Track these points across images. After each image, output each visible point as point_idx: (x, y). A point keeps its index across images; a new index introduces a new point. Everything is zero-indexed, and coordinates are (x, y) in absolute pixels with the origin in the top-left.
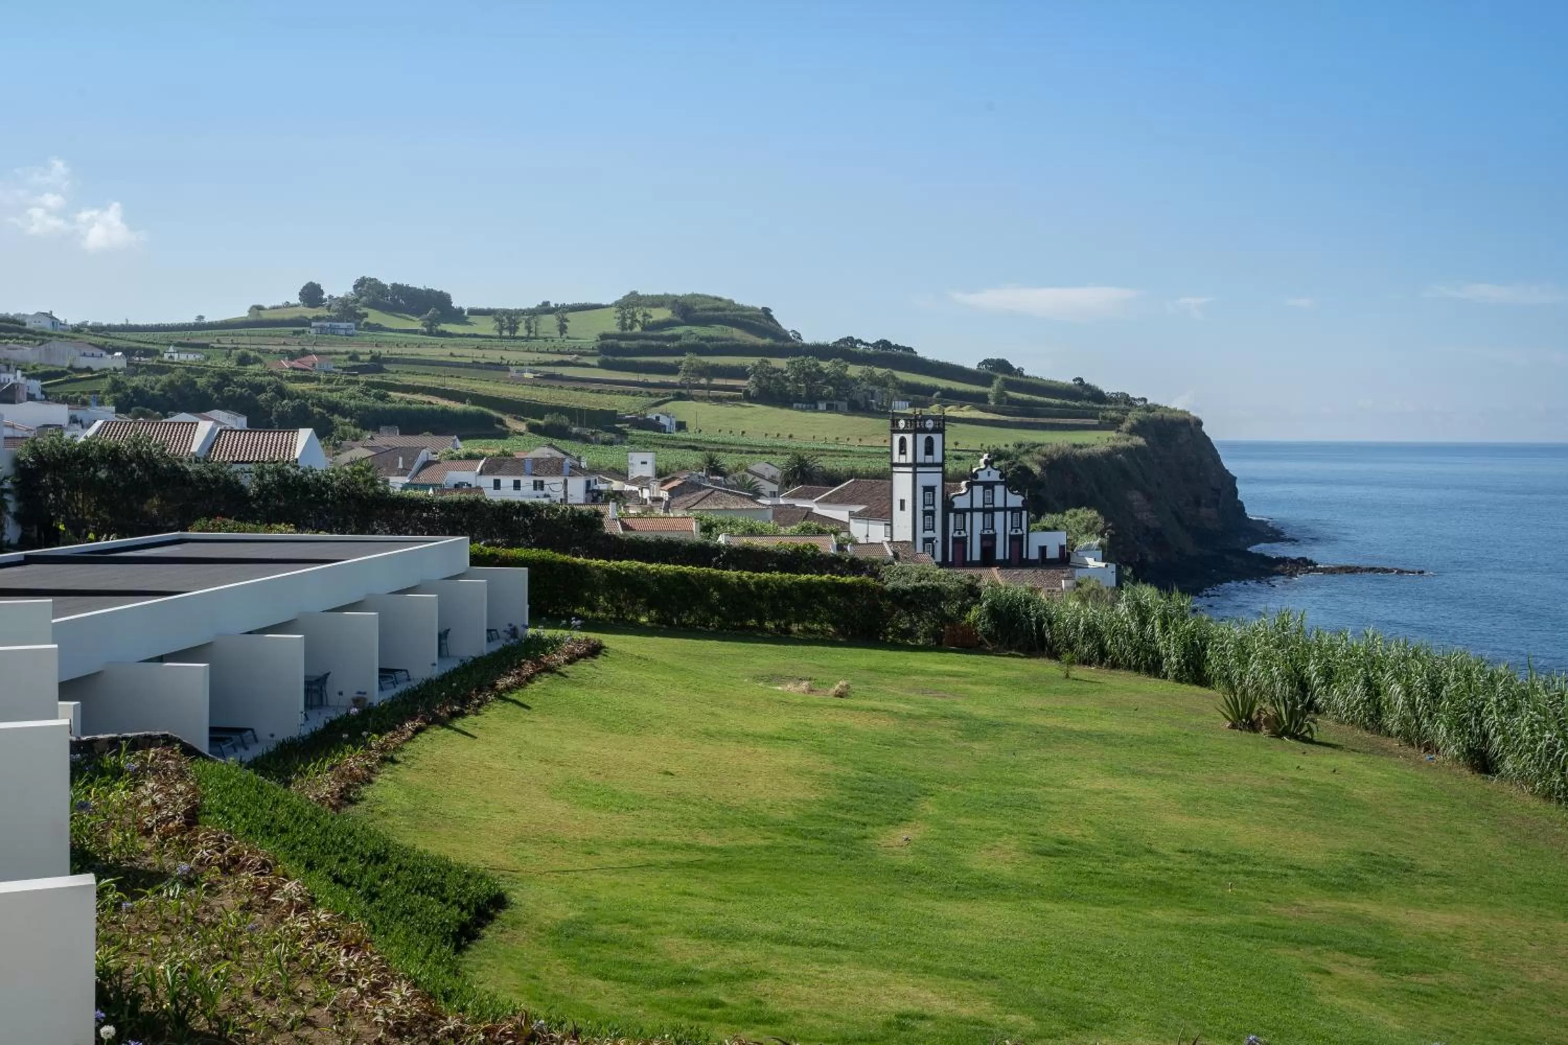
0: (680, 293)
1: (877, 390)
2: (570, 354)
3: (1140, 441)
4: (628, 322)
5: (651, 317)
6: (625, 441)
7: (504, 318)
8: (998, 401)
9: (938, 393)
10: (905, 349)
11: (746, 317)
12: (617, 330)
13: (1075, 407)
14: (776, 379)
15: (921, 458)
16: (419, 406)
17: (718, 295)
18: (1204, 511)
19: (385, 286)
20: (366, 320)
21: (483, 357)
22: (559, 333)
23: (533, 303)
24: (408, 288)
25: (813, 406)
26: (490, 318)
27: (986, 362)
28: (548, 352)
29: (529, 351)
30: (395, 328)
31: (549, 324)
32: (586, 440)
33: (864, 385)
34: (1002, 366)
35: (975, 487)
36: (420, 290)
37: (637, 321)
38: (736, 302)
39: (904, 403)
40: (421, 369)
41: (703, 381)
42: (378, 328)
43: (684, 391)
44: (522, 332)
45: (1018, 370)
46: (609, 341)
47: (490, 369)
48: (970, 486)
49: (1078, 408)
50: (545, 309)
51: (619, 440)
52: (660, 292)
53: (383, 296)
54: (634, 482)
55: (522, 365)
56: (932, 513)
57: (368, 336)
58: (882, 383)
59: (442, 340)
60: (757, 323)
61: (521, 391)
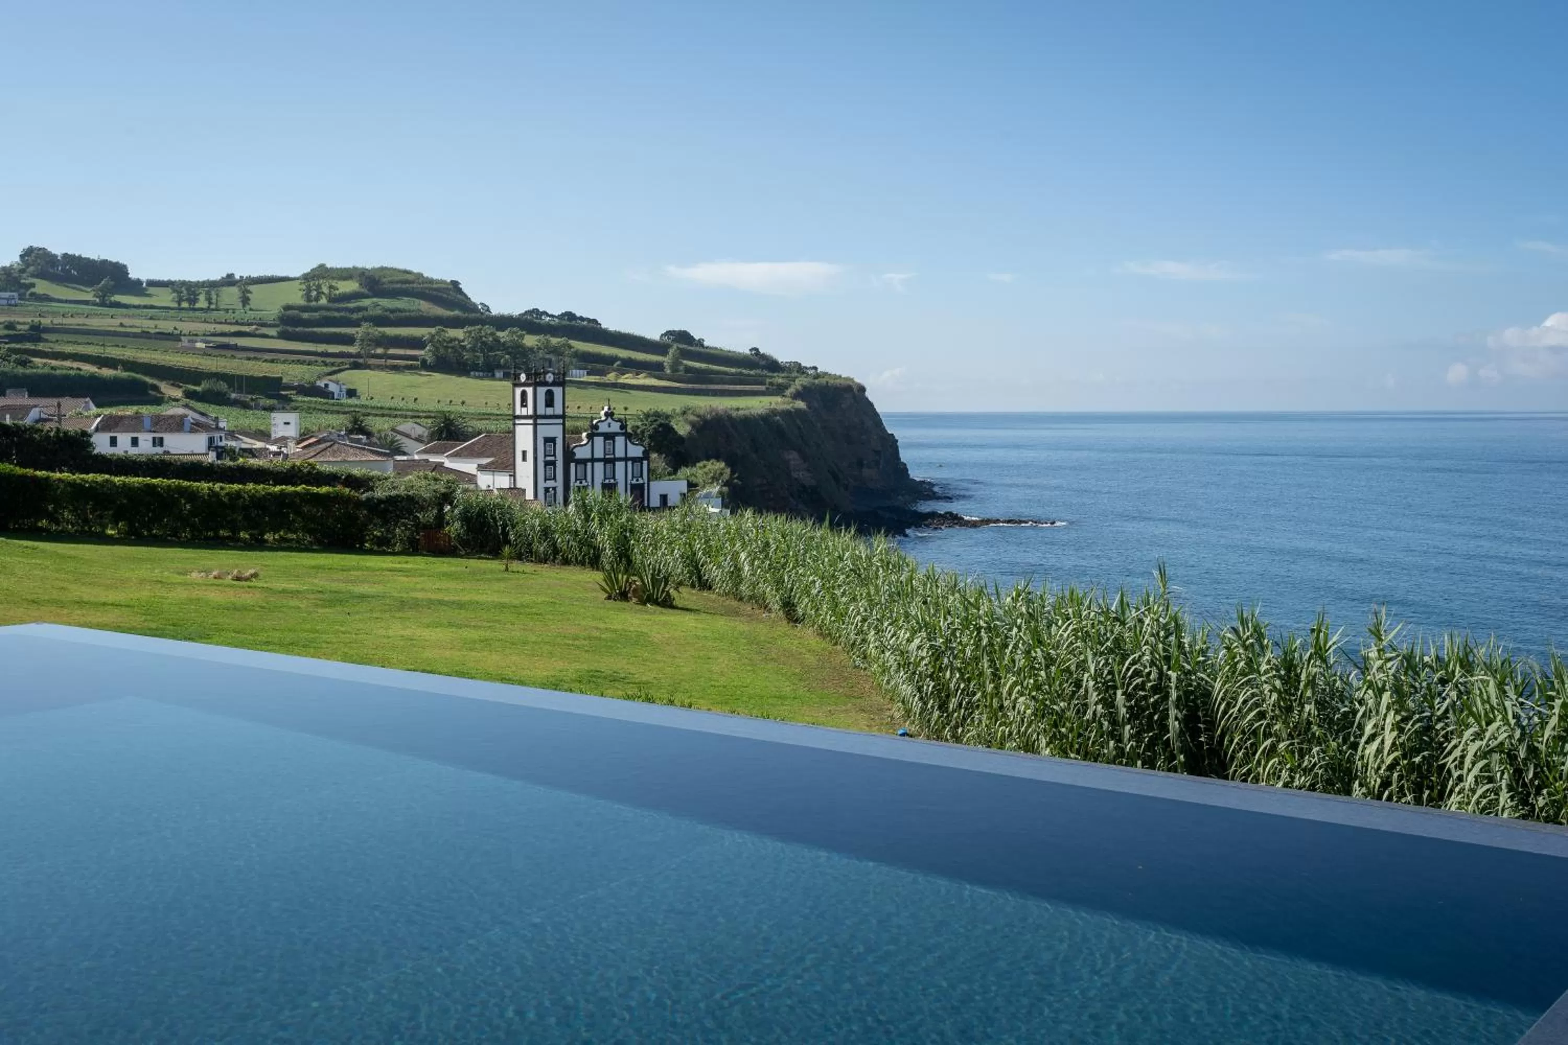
0: (369, 267)
1: (553, 358)
2: (249, 325)
3: (801, 404)
4: (314, 293)
5: (338, 289)
6: (288, 407)
7: (183, 289)
8: (674, 369)
9: (618, 363)
10: (589, 320)
11: (436, 289)
12: (302, 302)
13: (749, 375)
14: (452, 348)
15: (541, 410)
16: (64, 372)
17: (408, 268)
18: (866, 472)
19: (56, 256)
20: (33, 290)
21: (156, 327)
22: (241, 304)
23: (216, 276)
24: (80, 258)
25: (490, 374)
26: (169, 290)
27: (669, 333)
28: (226, 323)
29: (205, 321)
30: (64, 298)
31: (231, 296)
32: (245, 406)
33: (541, 354)
34: (683, 337)
35: (595, 438)
36: (94, 260)
37: (323, 293)
38: (425, 275)
39: (581, 371)
40: (81, 338)
41: (380, 351)
42: (47, 298)
43: (361, 361)
44: (202, 303)
45: (699, 340)
46: (290, 312)
47: (161, 339)
48: (590, 437)
49: (752, 376)
50: (229, 281)
51: (281, 406)
52: (349, 265)
53: (53, 267)
54: (275, 442)
55: (196, 335)
56: (553, 463)
57: (33, 306)
58: (556, 351)
59: (113, 311)
60: (445, 296)
61: (190, 360)
